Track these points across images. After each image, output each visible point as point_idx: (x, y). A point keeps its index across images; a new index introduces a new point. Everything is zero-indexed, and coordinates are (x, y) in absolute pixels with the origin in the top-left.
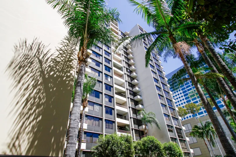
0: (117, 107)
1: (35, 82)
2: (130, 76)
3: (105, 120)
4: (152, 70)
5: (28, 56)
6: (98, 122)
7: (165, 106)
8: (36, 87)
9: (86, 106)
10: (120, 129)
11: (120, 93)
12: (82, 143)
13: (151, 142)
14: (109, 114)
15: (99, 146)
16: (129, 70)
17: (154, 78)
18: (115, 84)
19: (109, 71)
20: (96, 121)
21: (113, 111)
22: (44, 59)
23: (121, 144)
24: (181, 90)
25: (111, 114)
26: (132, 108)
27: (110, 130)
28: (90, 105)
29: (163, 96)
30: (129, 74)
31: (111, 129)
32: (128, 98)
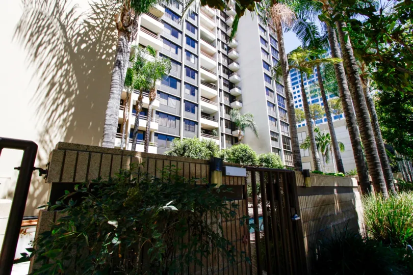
0: (202, 103)
1: (58, 59)
2: (227, 57)
3: (184, 119)
4: (262, 49)
5: (42, 14)
6: (174, 122)
7: (274, 105)
8: (61, 68)
9: (154, 99)
10: (204, 133)
11: (209, 83)
12: (149, 147)
13: (243, 151)
14: (190, 112)
15: (174, 151)
16: (227, 45)
17: (263, 61)
18: (202, 67)
19: (193, 46)
20: (172, 121)
21: (196, 108)
22: (68, 22)
23: (200, 151)
24: (307, 83)
25: (193, 112)
26: (225, 105)
27: (190, 133)
28: (163, 98)
29: (272, 91)
30: (225, 52)
31: (192, 131)
32: (220, 90)
